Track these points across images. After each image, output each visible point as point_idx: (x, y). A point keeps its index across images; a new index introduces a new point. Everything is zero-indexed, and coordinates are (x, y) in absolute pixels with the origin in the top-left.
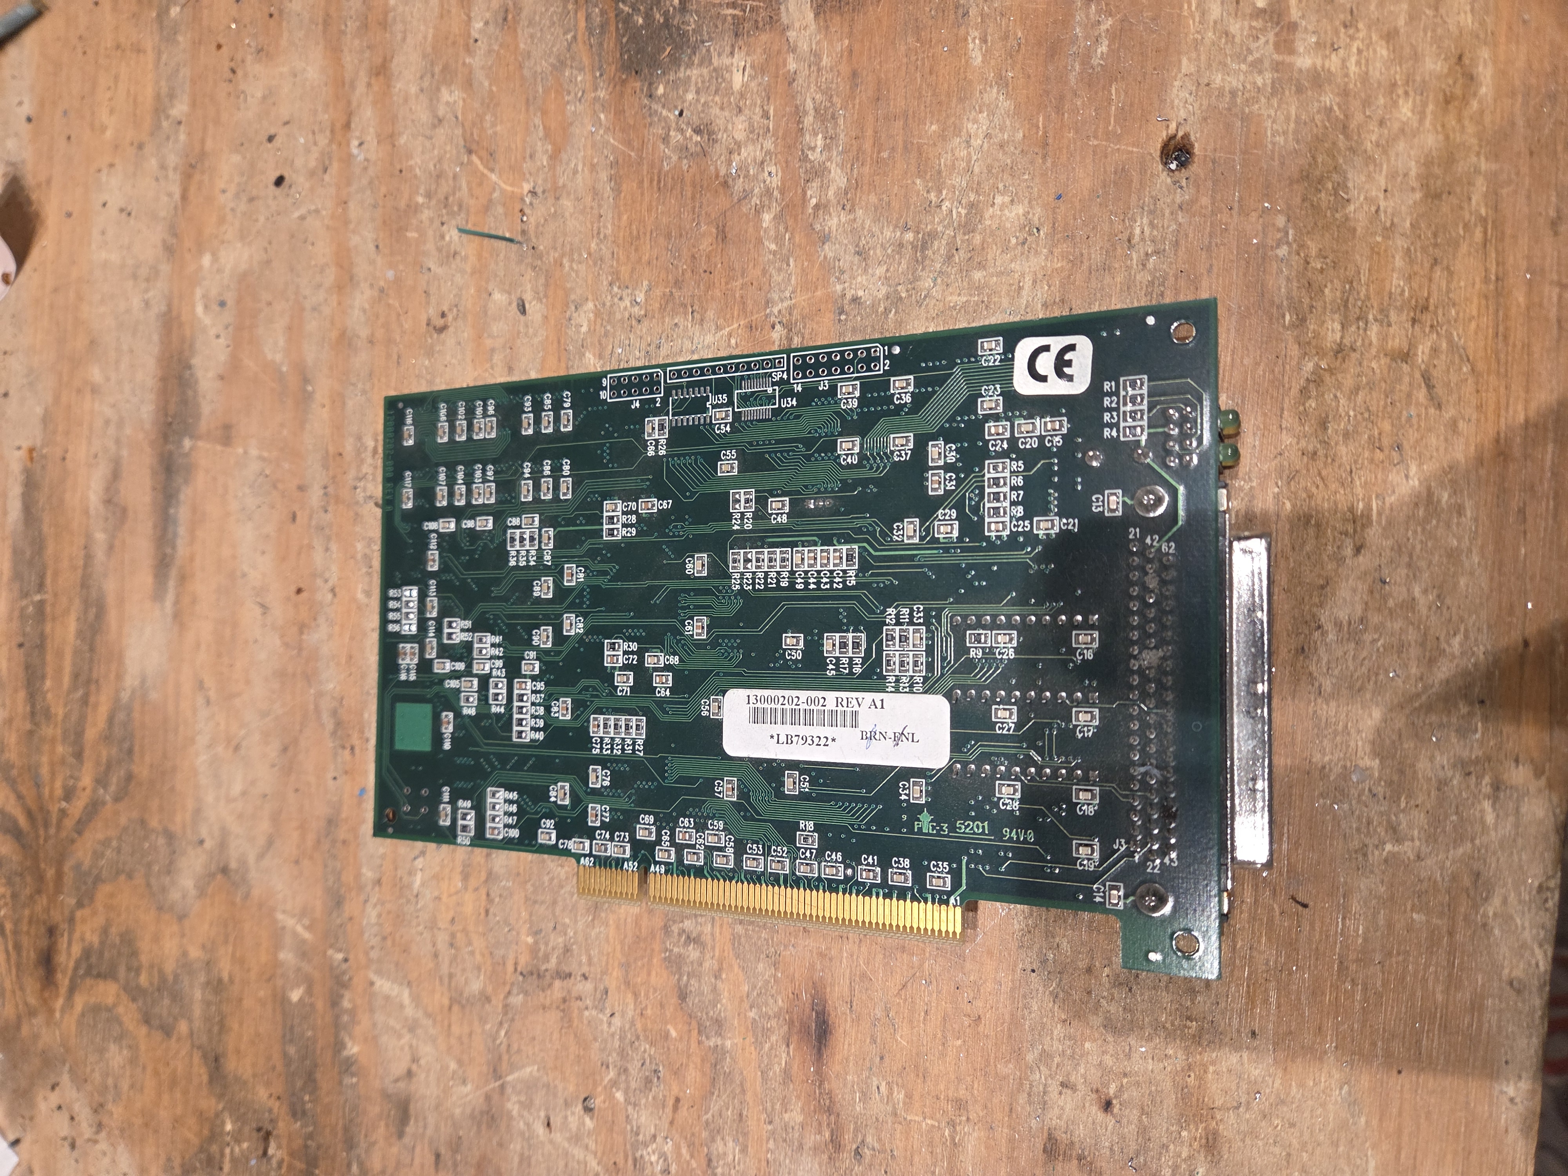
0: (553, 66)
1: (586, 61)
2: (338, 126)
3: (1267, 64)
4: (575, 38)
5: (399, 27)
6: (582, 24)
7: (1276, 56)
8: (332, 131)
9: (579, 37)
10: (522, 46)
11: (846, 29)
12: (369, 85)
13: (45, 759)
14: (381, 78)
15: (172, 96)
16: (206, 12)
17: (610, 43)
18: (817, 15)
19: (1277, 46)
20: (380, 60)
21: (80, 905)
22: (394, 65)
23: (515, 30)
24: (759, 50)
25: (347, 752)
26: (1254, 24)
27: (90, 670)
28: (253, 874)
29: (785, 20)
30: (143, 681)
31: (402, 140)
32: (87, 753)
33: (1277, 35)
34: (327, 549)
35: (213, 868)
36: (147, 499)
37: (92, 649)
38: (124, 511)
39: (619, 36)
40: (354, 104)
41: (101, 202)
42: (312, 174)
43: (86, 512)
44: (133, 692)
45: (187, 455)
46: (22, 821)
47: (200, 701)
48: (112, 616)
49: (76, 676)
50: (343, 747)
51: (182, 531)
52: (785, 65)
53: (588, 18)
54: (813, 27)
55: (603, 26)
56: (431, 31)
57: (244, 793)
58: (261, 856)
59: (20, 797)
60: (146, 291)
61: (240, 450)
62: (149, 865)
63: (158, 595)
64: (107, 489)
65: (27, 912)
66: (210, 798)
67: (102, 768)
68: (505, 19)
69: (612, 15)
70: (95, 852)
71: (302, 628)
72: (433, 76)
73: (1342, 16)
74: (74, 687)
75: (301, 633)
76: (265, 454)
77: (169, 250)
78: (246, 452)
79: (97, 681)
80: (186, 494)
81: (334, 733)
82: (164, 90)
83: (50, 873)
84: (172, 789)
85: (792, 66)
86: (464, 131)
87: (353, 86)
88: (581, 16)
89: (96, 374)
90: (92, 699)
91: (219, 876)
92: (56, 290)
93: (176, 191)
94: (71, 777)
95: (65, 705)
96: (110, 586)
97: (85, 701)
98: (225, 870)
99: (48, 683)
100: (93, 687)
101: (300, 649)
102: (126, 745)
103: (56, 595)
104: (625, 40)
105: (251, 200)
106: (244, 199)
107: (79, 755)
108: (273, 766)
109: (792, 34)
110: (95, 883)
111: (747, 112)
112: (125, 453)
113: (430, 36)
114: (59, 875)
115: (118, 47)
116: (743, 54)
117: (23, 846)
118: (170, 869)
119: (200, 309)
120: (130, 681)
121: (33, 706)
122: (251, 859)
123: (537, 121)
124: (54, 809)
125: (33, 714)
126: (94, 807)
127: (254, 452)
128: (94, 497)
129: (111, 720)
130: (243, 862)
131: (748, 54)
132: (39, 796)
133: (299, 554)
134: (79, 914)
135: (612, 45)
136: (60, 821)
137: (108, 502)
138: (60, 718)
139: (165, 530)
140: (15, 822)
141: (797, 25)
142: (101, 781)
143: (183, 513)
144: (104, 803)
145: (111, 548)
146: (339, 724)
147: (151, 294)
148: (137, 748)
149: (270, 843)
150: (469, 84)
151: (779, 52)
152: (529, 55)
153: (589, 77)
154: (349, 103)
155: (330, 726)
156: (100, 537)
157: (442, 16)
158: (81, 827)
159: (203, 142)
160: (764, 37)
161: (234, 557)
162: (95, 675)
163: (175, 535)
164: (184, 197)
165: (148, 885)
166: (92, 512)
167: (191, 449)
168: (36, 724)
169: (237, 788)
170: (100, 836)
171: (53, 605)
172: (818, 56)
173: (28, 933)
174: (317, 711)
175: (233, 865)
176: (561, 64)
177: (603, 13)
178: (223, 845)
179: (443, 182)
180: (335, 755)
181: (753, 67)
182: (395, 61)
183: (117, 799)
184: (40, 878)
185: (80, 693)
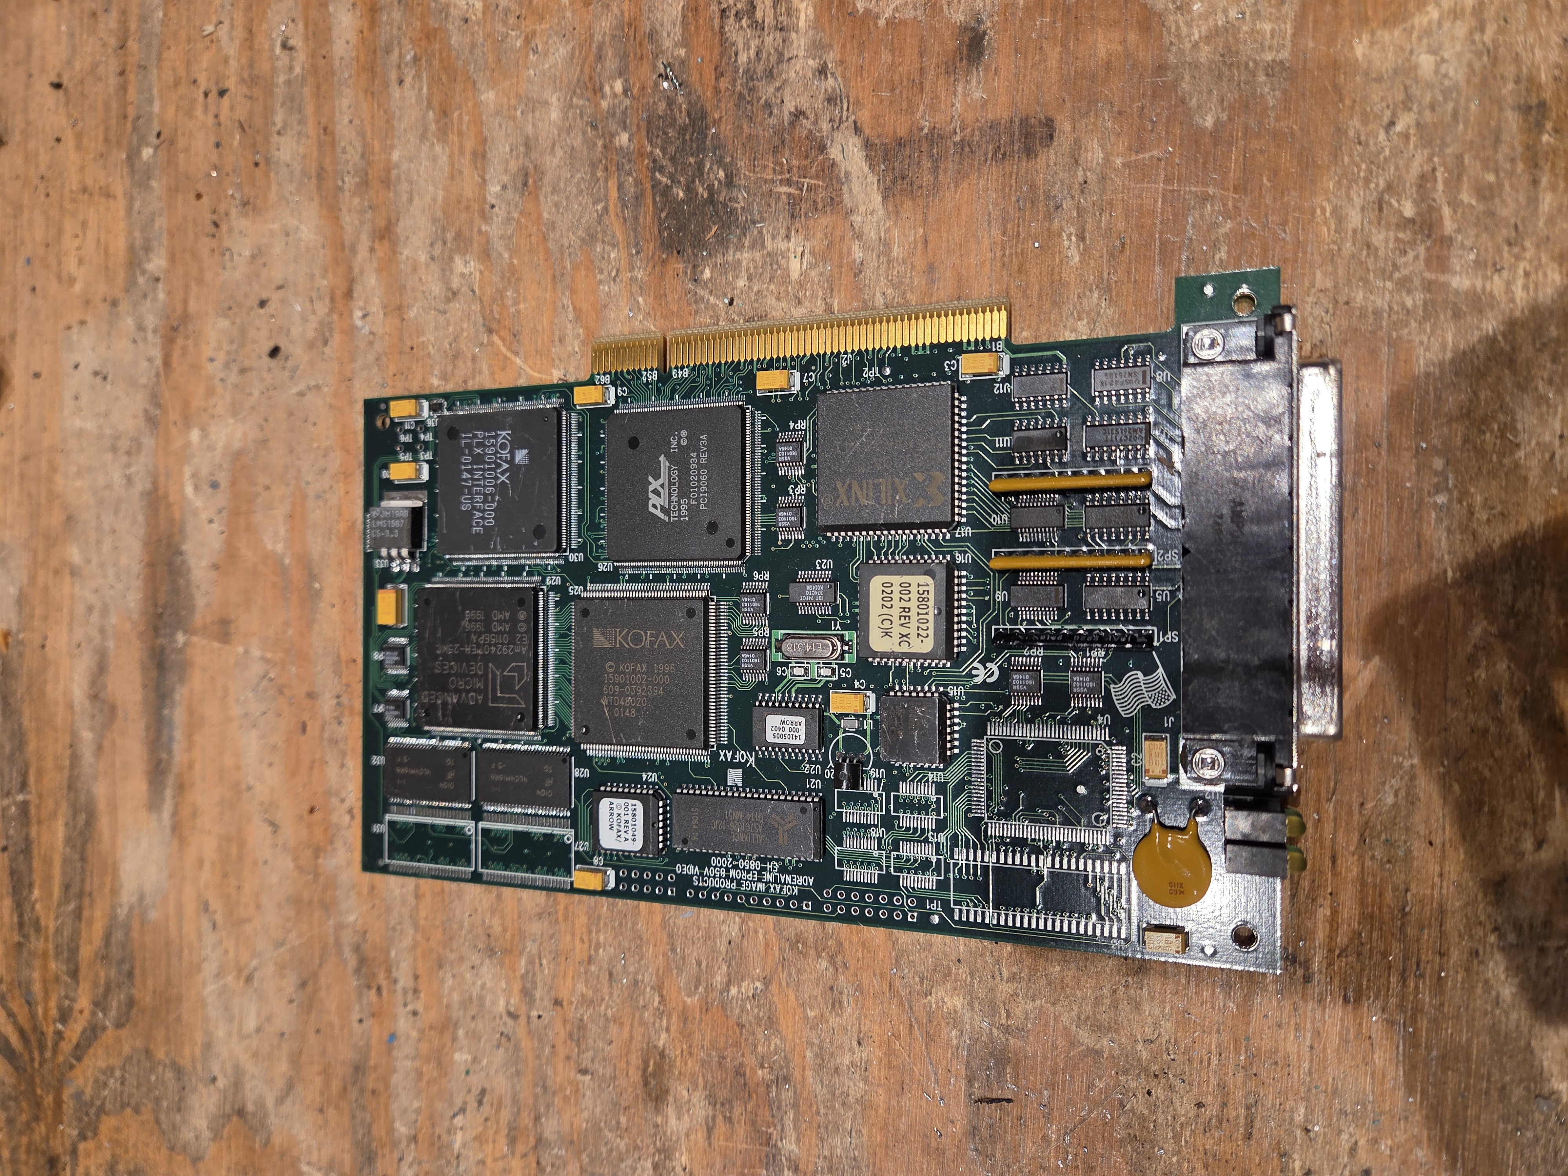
0: (583, 240)
1: (619, 235)
2: (339, 293)
3: (1417, 282)
4: (606, 209)
5: (404, 186)
6: (614, 194)
7: (1427, 275)
8: (332, 300)
9: (611, 208)
10: (545, 215)
11: (919, 217)
12: (372, 250)
13: (36, 975)
14: (386, 243)
15: (147, 249)
16: (182, 157)
17: (647, 216)
18: (885, 198)
19: (1428, 262)
20: (383, 223)
21: (83, 1137)
22: (400, 229)
23: (537, 197)
24: (819, 235)
25: (373, 992)
26: (1401, 235)
27: (83, 881)
28: (273, 1120)
29: (848, 201)
30: (141, 898)
31: (412, 313)
32: (83, 973)
33: (1428, 249)
34: (342, 766)
35: (228, 1108)
36: (138, 697)
37: (83, 859)
38: (113, 708)
39: (657, 211)
40: (356, 270)
41: (72, 363)
42: (311, 345)
43: (70, 706)
44: (131, 908)
45: (181, 651)
46: (14, 1040)
47: (206, 925)
48: (104, 823)
49: (67, 887)
50: (369, 987)
51: (178, 734)
52: (849, 253)
53: (620, 187)
54: (881, 212)
55: (638, 198)
56: (441, 193)
57: (258, 1030)
58: (281, 1100)
59: (11, 1015)
60: (128, 465)
61: (241, 650)
62: (158, 1100)
63: (154, 804)
64: (93, 683)
65: (24, 1140)
66: (220, 1033)
67: (101, 990)
68: (525, 184)
69: (648, 186)
70: (97, 1081)
71: (318, 851)
72: (445, 243)
73: (1504, 232)
74: (66, 898)
75: (317, 857)
76: (269, 655)
77: (152, 421)
78: (246, 652)
79: (90, 894)
80: (181, 694)
81: (357, 971)
82: (139, 243)
83: (49, 1100)
84: (179, 1019)
85: (858, 254)
86: (483, 307)
87: (353, 249)
88: (613, 184)
89: (74, 554)
90: (86, 914)
91: (235, 1119)
92: (26, 459)
93: (157, 354)
94: (67, 997)
95: (57, 918)
96: (100, 790)
97: (78, 915)
98: (241, 1113)
99: (36, 893)
100: (86, 901)
101: (317, 875)
102: (126, 967)
103: (40, 796)
104: (663, 215)
105: (243, 371)
106: (235, 369)
107: (74, 973)
108: (291, 1001)
109: (857, 219)
110: (98, 1115)
111: (807, 304)
112: (111, 644)
113: (440, 199)
114: (58, 1103)
115: (85, 190)
116: (801, 238)
117: (16, 1068)
118: (180, 1106)
119: (189, 490)
120: (127, 897)
121: (21, 916)
122: (270, 1102)
123: (566, 301)
124: (50, 1031)
125: (21, 925)
126: (93, 1032)
127: (256, 653)
128: (79, 692)
129: (107, 937)
130: (260, 1104)
131: (807, 238)
132: (33, 1016)
133: (311, 768)
134: (82, 1146)
135: (649, 219)
136: (56, 1045)
137: (94, 697)
138: (51, 931)
139: (159, 732)
140: (7, 1041)
141: (862, 209)
142: (99, 1004)
143: (178, 715)
144: (104, 1028)
145: (99, 748)
146: (362, 961)
147: (133, 469)
148: (137, 972)
149: (290, 1087)
150: (486, 254)
151: (842, 238)
152: (553, 226)
153: (624, 254)
154: (350, 268)
155: (352, 963)
156: (87, 735)
157: (452, 177)
158: (79, 1051)
159: (185, 302)
160: (825, 220)
161: (238, 768)
162: (88, 888)
163: (171, 739)
164: (167, 363)
165: (158, 1122)
166: (77, 708)
167: (186, 644)
168: (26, 936)
169: (251, 1024)
170: (102, 1064)
171: (38, 807)
172: (886, 244)
173: (26, 1163)
174: (338, 944)
175: (250, 1108)
176: (591, 238)
177: (638, 182)
178: (237, 1085)
179: (460, 363)
180: (360, 995)
181: (812, 253)
182: (401, 224)
183: (119, 1025)
184: (38, 1104)
185: (72, 906)
